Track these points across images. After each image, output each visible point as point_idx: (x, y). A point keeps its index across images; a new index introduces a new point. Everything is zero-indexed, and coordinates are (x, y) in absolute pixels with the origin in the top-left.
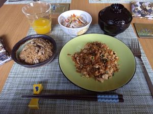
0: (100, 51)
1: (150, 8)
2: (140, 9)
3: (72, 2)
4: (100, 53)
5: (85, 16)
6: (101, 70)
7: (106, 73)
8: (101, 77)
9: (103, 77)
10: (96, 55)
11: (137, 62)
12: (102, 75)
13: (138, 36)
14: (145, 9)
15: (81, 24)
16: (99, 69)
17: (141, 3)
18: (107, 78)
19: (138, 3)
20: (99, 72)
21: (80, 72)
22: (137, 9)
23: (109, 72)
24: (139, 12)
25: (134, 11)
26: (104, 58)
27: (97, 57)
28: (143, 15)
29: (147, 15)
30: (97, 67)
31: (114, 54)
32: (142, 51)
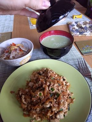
0: (48, 84)
1: (85, 26)
2: (77, 28)
3: (14, 30)
4: (49, 86)
5: (26, 43)
6: (54, 110)
7: (60, 111)
8: (56, 118)
9: (58, 116)
10: (44, 89)
11: (89, 83)
12: (56, 114)
13: (82, 54)
14: (81, 28)
15: (23, 52)
16: (50, 107)
17: (76, 23)
18: (62, 117)
19: (74, 23)
20: (52, 112)
21: (29, 115)
22: (74, 28)
23: (63, 108)
24: (77, 31)
25: (72, 31)
26: (54, 92)
27: (46, 92)
28: (81, 33)
29: (84, 32)
30: (48, 106)
31: (64, 80)
32: (90, 69)
